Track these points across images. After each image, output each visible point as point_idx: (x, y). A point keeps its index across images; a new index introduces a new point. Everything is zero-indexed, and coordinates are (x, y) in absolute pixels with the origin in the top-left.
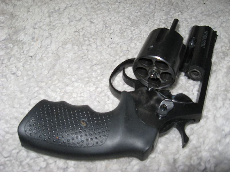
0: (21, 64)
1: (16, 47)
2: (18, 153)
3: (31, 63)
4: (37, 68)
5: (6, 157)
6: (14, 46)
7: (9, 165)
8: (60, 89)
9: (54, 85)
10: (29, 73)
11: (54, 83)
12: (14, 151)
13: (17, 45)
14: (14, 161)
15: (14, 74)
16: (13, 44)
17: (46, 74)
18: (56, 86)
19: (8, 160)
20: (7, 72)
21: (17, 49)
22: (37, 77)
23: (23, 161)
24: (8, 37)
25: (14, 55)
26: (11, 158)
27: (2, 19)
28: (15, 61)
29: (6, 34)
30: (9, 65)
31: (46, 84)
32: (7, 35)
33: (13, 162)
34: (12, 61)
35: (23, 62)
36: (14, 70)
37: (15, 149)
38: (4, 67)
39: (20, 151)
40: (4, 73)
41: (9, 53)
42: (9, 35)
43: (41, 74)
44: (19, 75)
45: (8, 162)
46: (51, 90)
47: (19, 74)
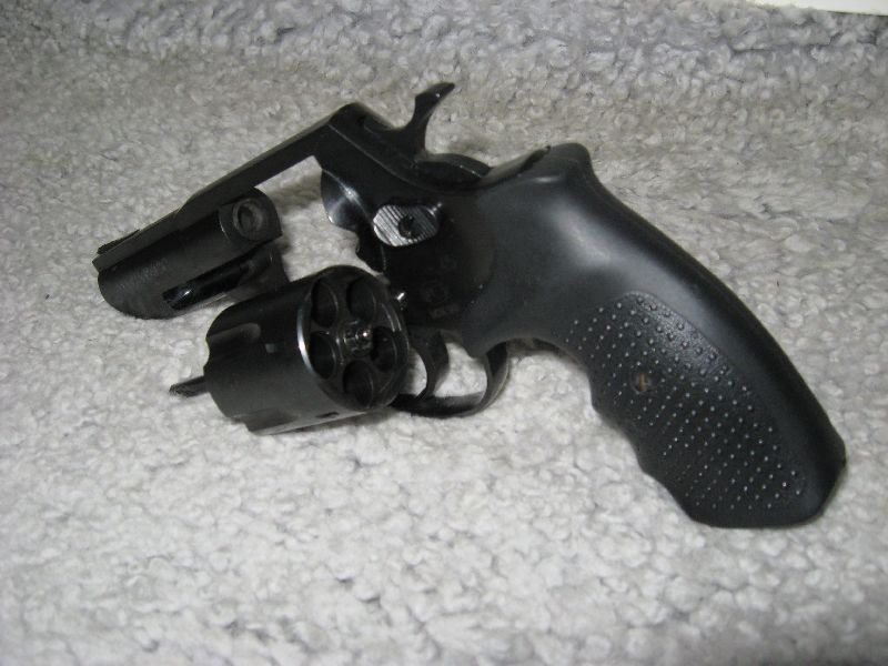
0: (823, 304)
1: (852, 257)
2: (611, 482)
3: (851, 318)
4: (857, 338)
5: (576, 466)
6: (848, 251)
7: (568, 489)
8: (869, 436)
9: (865, 414)
10: (826, 336)
11: (865, 410)
12: (608, 472)
13: (859, 257)
14: (585, 491)
15: (782, 314)
16: (848, 247)
17: (867, 372)
18: (868, 422)
19: (574, 476)
20: (770, 296)
21: (849, 265)
22: (836, 360)
23: (604, 510)
24: (851, 221)
25: (826, 271)
26: (585, 480)
27: (875, 170)
28: (813, 287)
29: (852, 210)
30: (790, 286)
31: (844, 397)
32: (853, 214)
33: (580, 490)
34: (807, 283)
35: (830, 304)
36: (792, 303)
37: (616, 469)
38: (770, 282)
39: (621, 482)
40: (760, 293)
41: (819, 259)
42: (858, 219)
43: (853, 361)
44: (792, 325)
45: (569, 479)
46: (841, 420)
47: (794, 321)
